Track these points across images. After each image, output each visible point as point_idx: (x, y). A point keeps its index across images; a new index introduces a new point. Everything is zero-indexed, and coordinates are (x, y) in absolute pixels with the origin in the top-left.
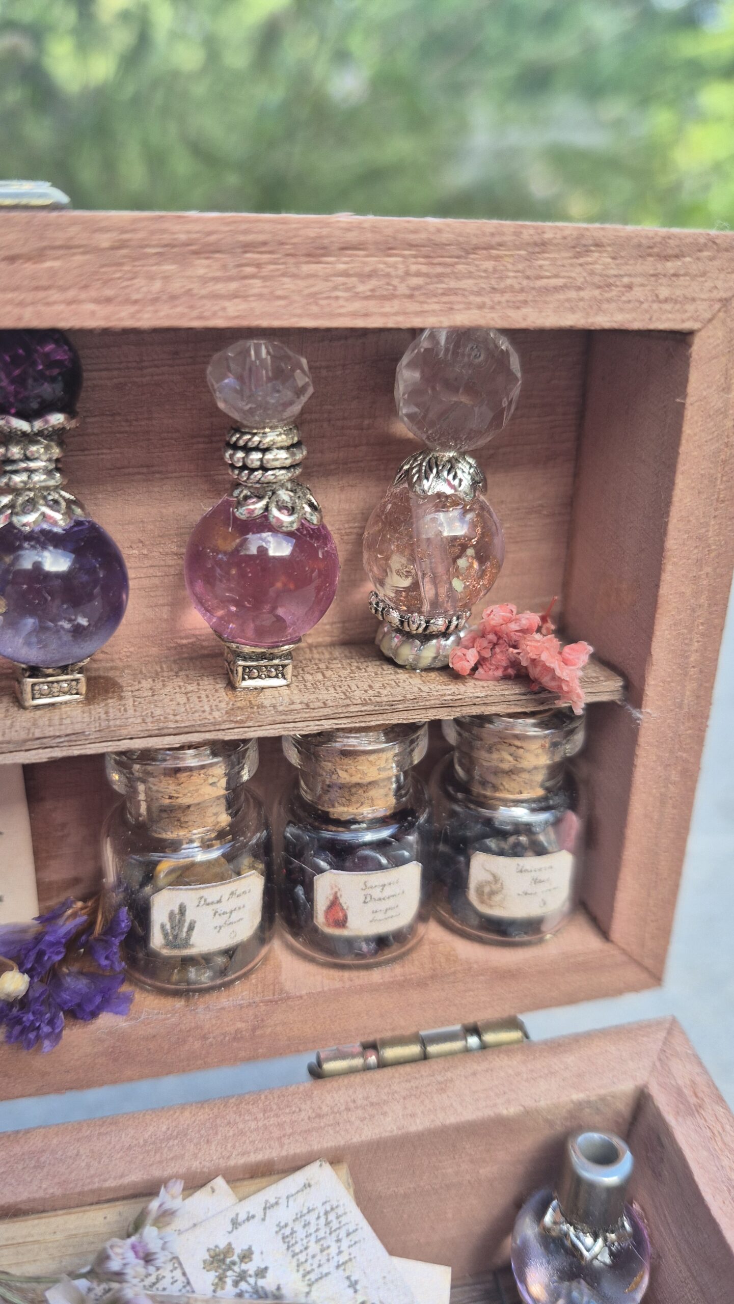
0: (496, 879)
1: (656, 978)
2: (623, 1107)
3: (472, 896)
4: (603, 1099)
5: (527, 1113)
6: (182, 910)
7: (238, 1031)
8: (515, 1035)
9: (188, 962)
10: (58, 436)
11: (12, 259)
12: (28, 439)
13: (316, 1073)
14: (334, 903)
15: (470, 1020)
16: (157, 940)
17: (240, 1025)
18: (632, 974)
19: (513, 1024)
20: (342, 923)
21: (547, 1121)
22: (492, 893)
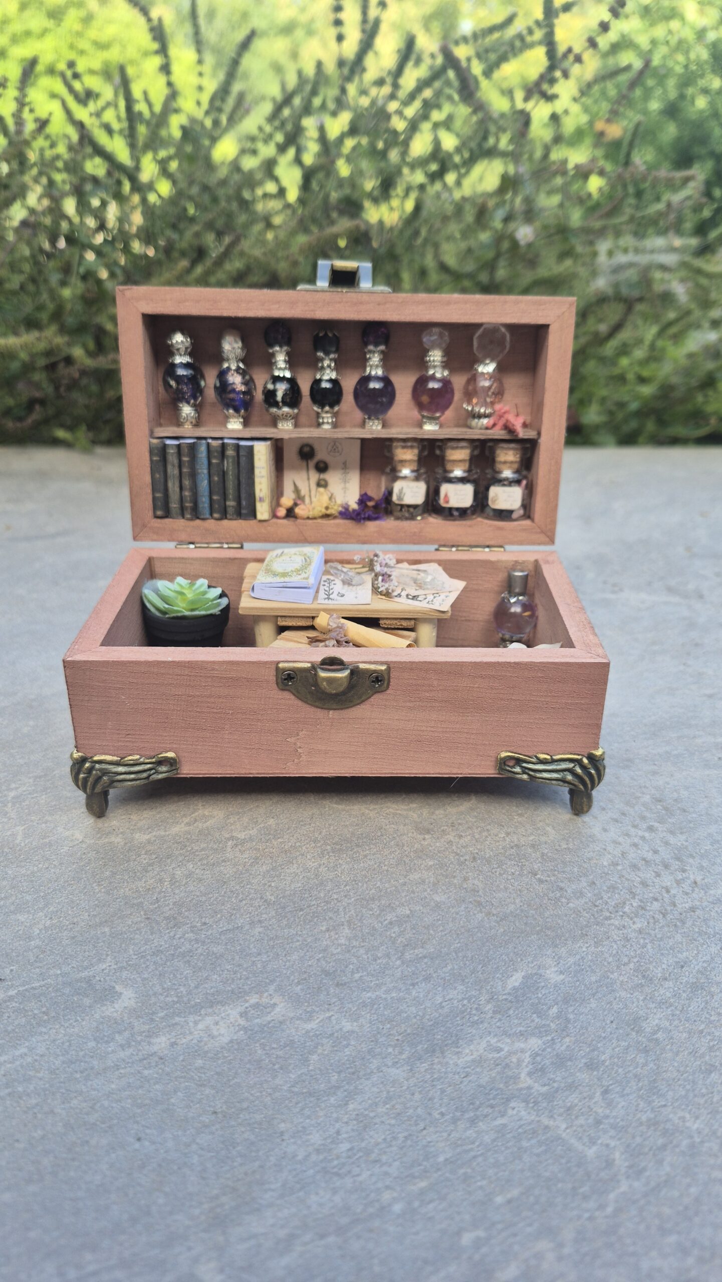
0: (496, 495)
1: (551, 541)
2: (531, 567)
3: (490, 503)
4: (524, 562)
5: (498, 561)
6: (402, 488)
7: (415, 532)
8: (502, 549)
9: (402, 506)
10: (382, 352)
11: (379, 304)
12: (374, 352)
13: (437, 550)
14: (446, 496)
15: (487, 543)
16: (395, 498)
17: (416, 530)
18: (543, 538)
19: (501, 546)
20: (447, 502)
21: (506, 568)
22: (495, 500)
